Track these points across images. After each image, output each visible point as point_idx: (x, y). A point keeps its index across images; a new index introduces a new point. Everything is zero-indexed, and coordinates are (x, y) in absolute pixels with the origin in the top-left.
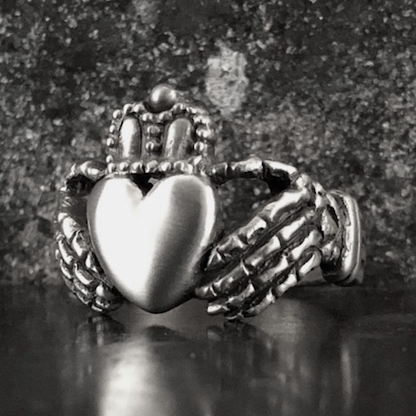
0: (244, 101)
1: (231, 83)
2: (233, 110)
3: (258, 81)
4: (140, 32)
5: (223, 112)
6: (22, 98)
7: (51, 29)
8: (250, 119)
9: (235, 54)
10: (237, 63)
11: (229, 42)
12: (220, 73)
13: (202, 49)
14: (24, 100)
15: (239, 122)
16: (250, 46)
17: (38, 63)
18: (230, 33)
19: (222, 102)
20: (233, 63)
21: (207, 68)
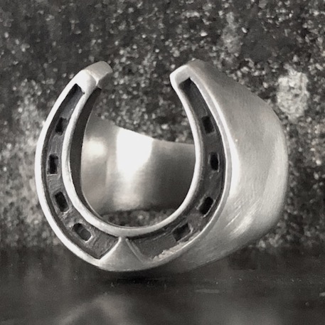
0: (306, 109)
1: (296, 96)
2: (298, 116)
3: (317, 93)
4: (227, 59)
5: (290, 117)
6: (138, 109)
7: (160, 58)
8: (311, 123)
9: (299, 74)
10: (301, 81)
11: (295, 66)
12: (288, 88)
13: (274, 71)
14: (139, 111)
15: (302, 124)
16: (311, 68)
17: (150, 83)
18: (295, 59)
19: (289, 110)
20: (297, 81)
21: (278, 85)
